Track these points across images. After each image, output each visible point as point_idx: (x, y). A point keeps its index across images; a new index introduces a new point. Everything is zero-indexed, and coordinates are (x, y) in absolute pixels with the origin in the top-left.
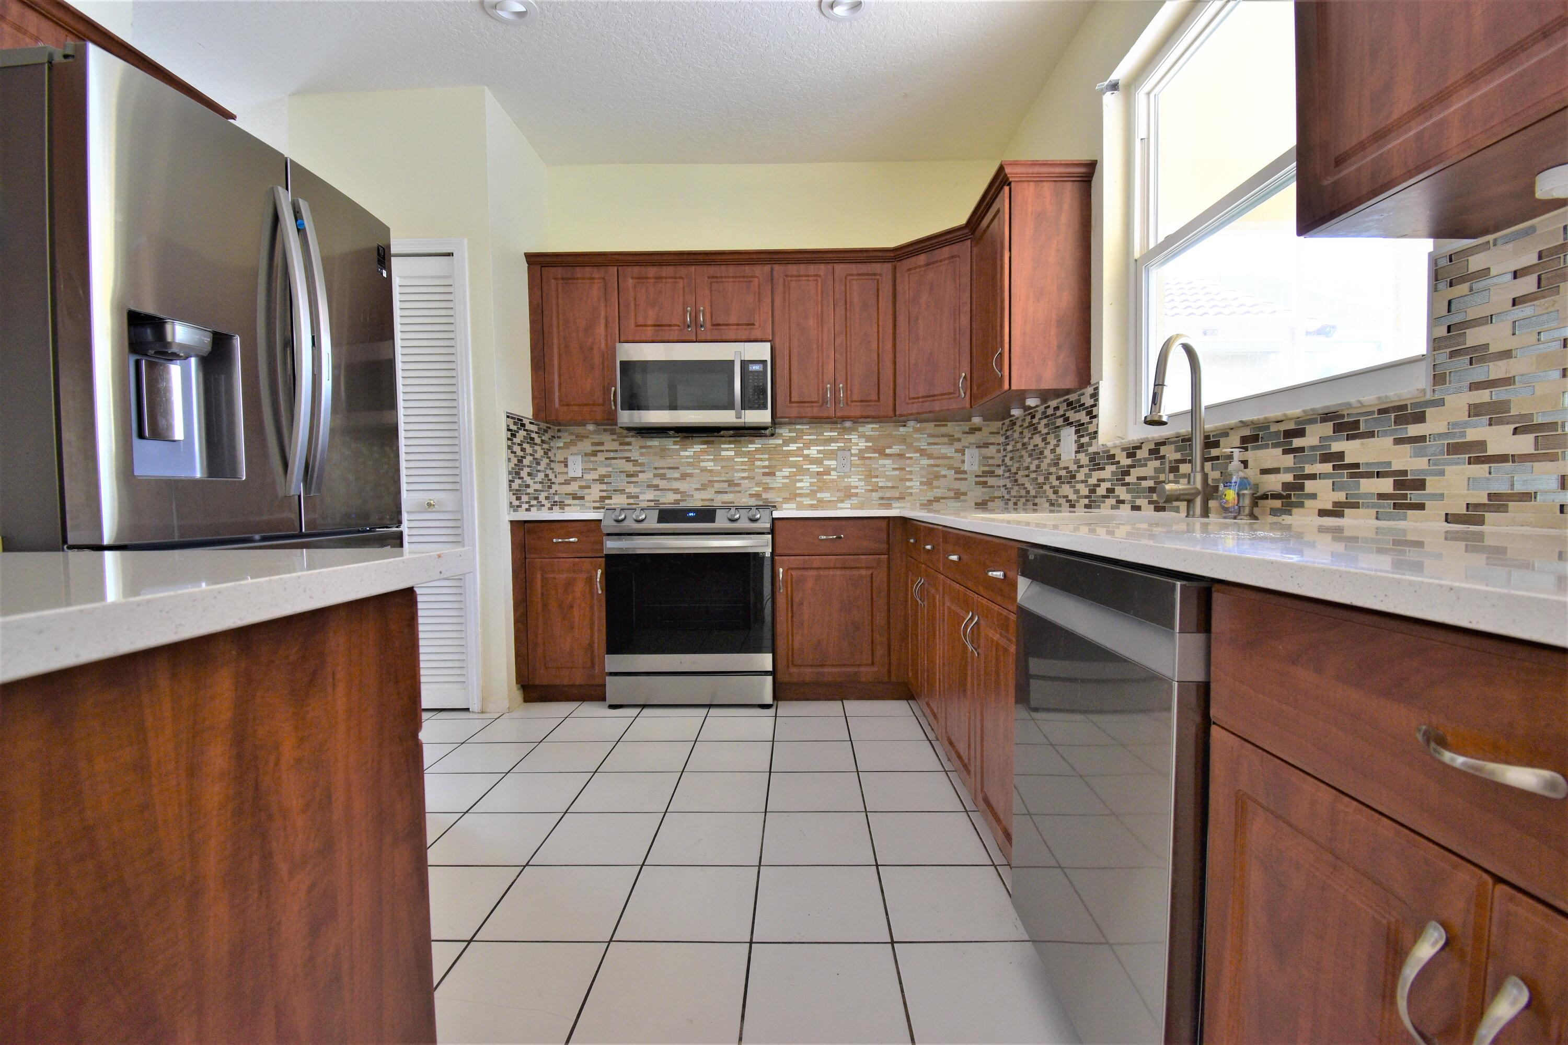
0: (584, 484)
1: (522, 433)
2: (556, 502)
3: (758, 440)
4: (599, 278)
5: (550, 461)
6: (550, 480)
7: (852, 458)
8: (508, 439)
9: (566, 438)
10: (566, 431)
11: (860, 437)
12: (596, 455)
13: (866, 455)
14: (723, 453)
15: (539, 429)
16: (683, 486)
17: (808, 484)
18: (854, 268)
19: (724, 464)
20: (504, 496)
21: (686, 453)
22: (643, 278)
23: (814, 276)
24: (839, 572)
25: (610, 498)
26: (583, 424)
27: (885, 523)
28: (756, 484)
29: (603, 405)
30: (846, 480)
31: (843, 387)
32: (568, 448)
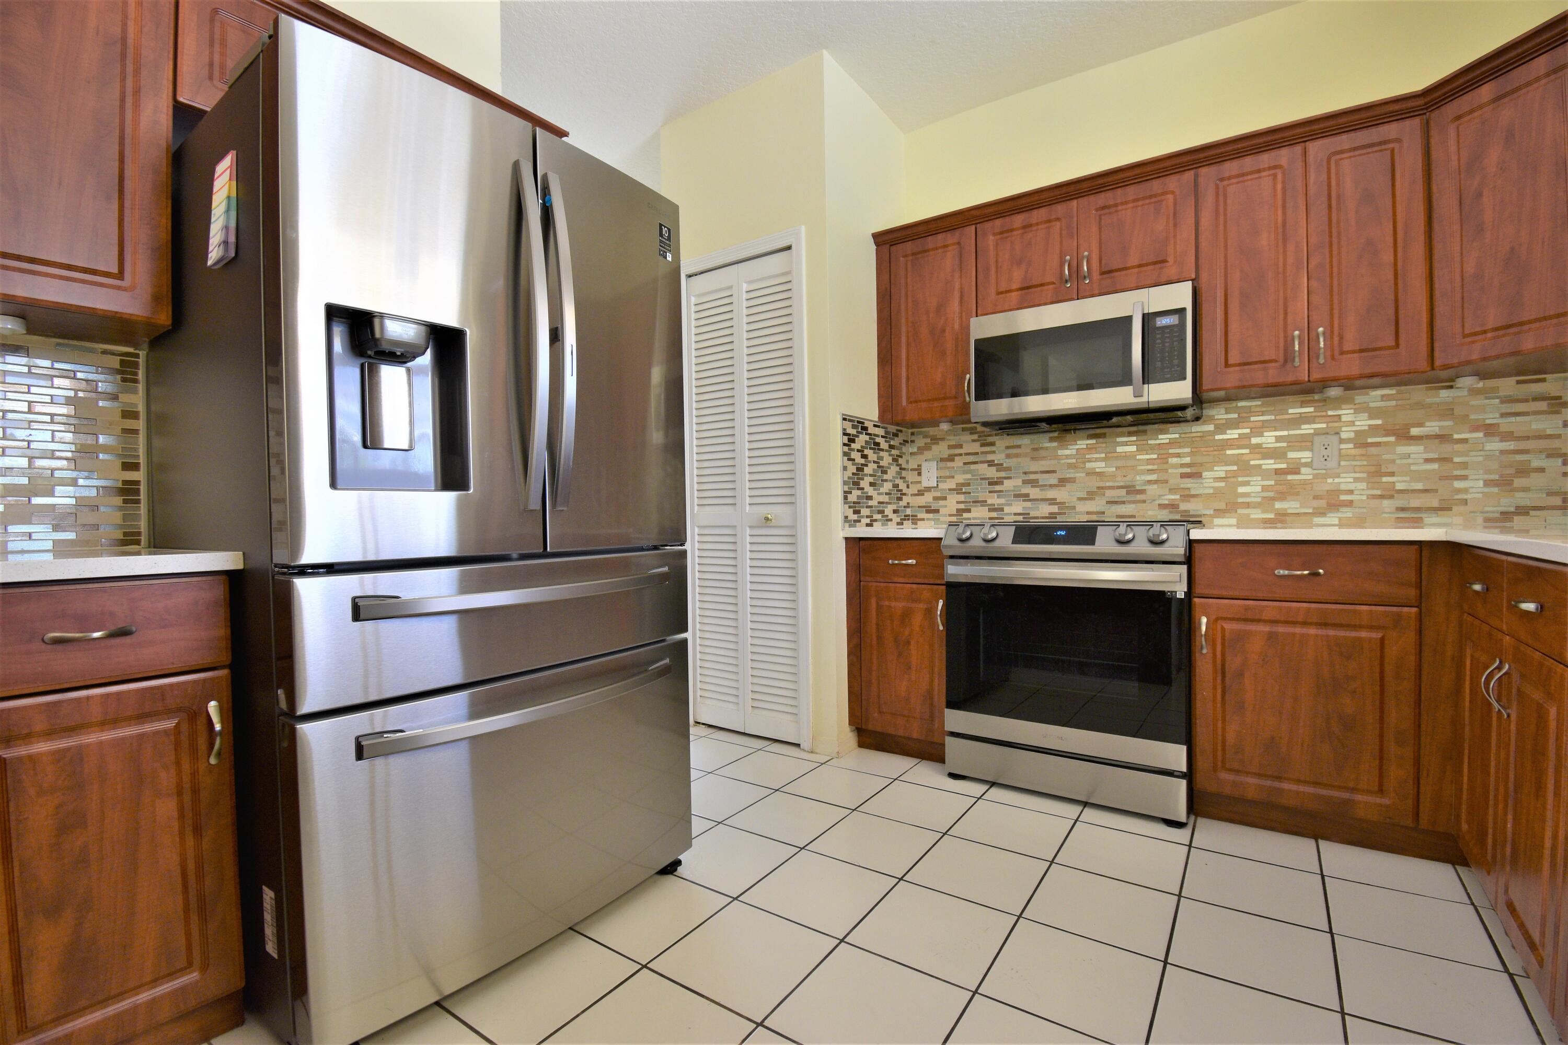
0: (938, 494)
1: (863, 438)
2: (909, 516)
3: (1172, 427)
4: (953, 244)
5: (900, 469)
6: (901, 490)
7: (1343, 446)
8: (845, 445)
9: (920, 442)
10: (920, 433)
11: (1357, 411)
12: (953, 460)
13: (1370, 440)
14: (1119, 449)
15: (886, 432)
16: (1060, 494)
17: (1259, 489)
18: (1345, 141)
19: (1120, 463)
20: (838, 509)
21: (1067, 452)
22: (1007, 231)
23: (1270, 168)
24: (1312, 631)
25: (969, 511)
26: (935, 424)
27: (1413, 551)
28: (1170, 490)
29: (956, 398)
30: (1330, 481)
31: (1324, 333)
32: (922, 453)
